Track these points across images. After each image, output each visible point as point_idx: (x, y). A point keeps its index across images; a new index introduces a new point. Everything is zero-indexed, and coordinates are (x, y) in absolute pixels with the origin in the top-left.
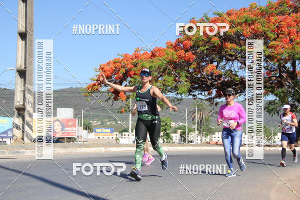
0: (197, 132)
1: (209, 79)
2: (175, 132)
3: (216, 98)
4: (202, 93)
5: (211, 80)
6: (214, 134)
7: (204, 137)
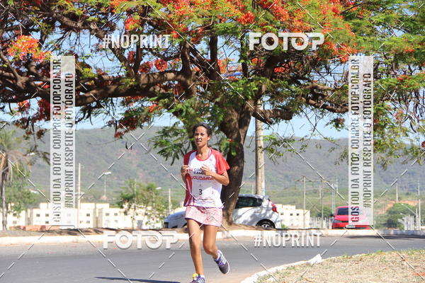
4: (4, 107)
5: (27, 76)
6: (36, 206)
7: (12, 214)
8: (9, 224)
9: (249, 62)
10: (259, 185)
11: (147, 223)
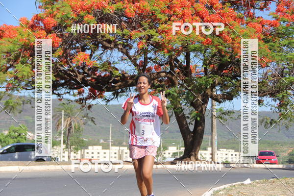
0: (63, 146)
1: (80, 73)
3: (89, 99)
4: (70, 92)
5: (83, 74)
6: (87, 148)
7: (73, 152)
8: (72, 158)
9: (208, 67)
10: (213, 138)
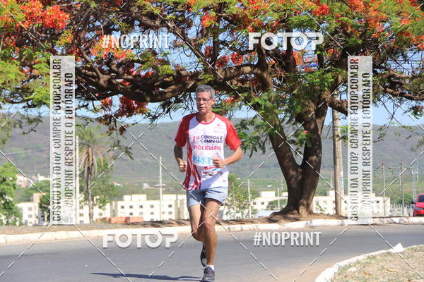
0: (80, 197)
1: (102, 72)
2: (28, 199)
3: (122, 116)
4: (88, 105)
5: (109, 74)
6: (121, 198)
7: (98, 206)
8: (96, 217)
9: (324, 53)
10: (337, 174)
11: (227, 213)
